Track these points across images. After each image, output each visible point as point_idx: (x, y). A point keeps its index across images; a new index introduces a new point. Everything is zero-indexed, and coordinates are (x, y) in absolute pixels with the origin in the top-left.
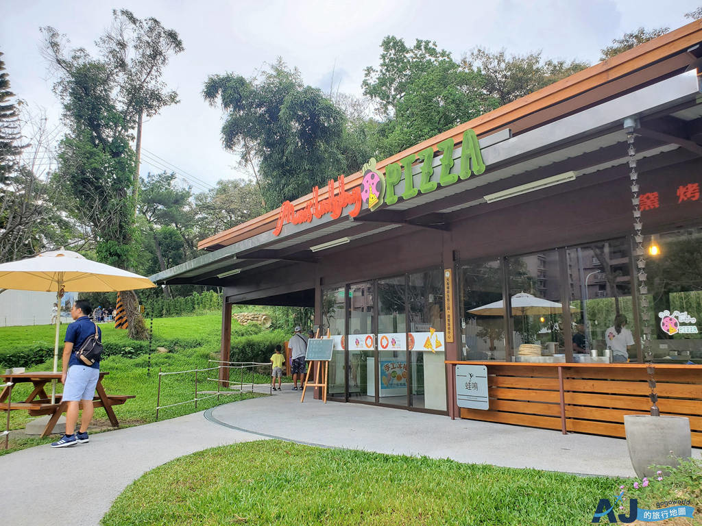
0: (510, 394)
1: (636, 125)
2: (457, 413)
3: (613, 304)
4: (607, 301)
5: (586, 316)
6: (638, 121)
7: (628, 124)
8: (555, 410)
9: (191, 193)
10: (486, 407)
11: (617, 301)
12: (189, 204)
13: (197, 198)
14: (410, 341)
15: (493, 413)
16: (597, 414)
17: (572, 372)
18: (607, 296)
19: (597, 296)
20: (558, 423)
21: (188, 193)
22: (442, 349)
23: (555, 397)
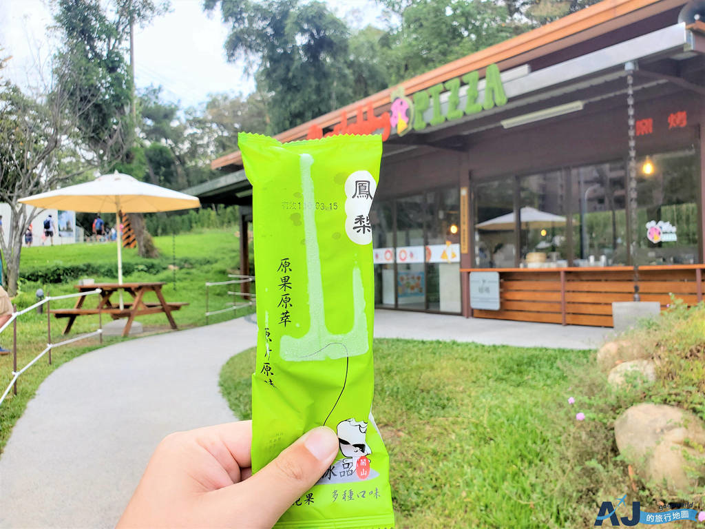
0: (518, 296)
1: (635, 67)
2: (470, 313)
3: (609, 218)
4: (604, 215)
5: (585, 229)
6: (637, 64)
7: (629, 67)
8: (557, 308)
9: (181, 107)
10: (496, 307)
11: (614, 214)
12: (178, 119)
13: (186, 113)
14: (427, 254)
15: (504, 312)
16: (591, 309)
17: (572, 275)
18: (605, 210)
19: (595, 209)
20: (559, 318)
21: (176, 106)
22: (457, 259)
23: (556, 297)
